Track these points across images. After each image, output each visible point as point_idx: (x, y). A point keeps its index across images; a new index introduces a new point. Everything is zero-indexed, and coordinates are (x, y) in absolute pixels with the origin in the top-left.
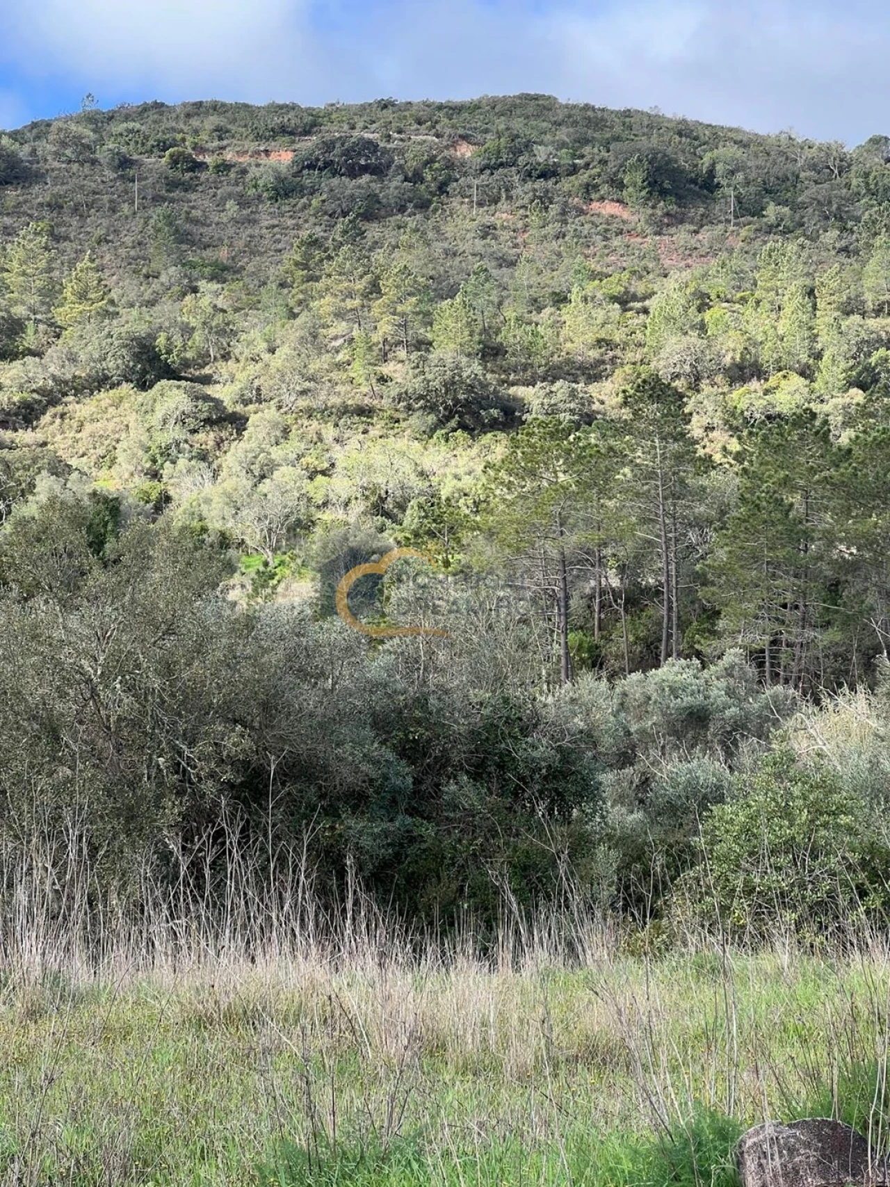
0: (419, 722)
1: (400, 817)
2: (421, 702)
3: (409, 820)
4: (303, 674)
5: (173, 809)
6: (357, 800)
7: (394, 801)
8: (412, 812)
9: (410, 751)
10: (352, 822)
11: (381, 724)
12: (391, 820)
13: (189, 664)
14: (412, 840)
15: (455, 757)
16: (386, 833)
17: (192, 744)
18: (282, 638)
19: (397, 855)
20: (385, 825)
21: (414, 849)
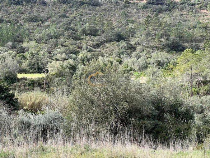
0: (160, 103)
1: (155, 120)
2: (161, 99)
3: (157, 121)
4: (138, 93)
5: (113, 117)
6: (148, 117)
7: (155, 117)
8: (158, 120)
9: (158, 108)
10: (146, 121)
11: (153, 103)
12: (154, 121)
13: (117, 91)
14: (158, 124)
15: (166, 110)
16: (153, 123)
17: (118, 105)
18: (135, 86)
19: (155, 127)
20: (153, 122)
21: (158, 127)
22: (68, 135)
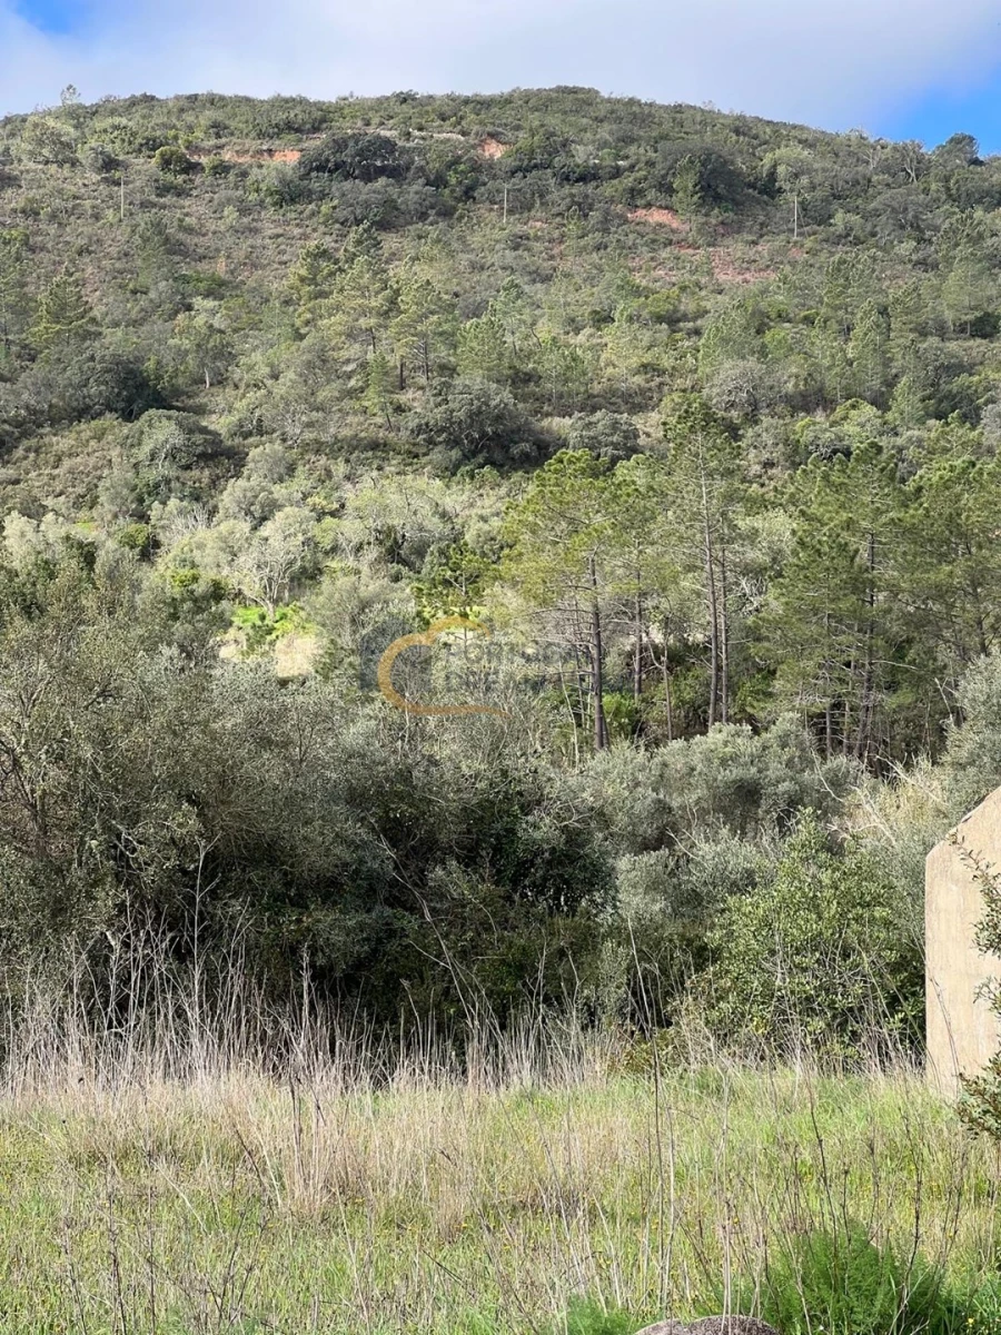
0: (401, 797)
1: (378, 908)
2: (405, 775)
3: (388, 911)
4: (265, 742)
5: (107, 898)
6: (329, 889)
7: (372, 890)
8: (392, 902)
9: (393, 830)
10: (319, 915)
11: (356, 798)
12: (369, 911)
13: (127, 731)
14: (391, 933)
15: (443, 838)
16: (361, 927)
17: (133, 823)
18: (239, 700)
19: (375, 951)
20: (363, 917)
21: (393, 947)
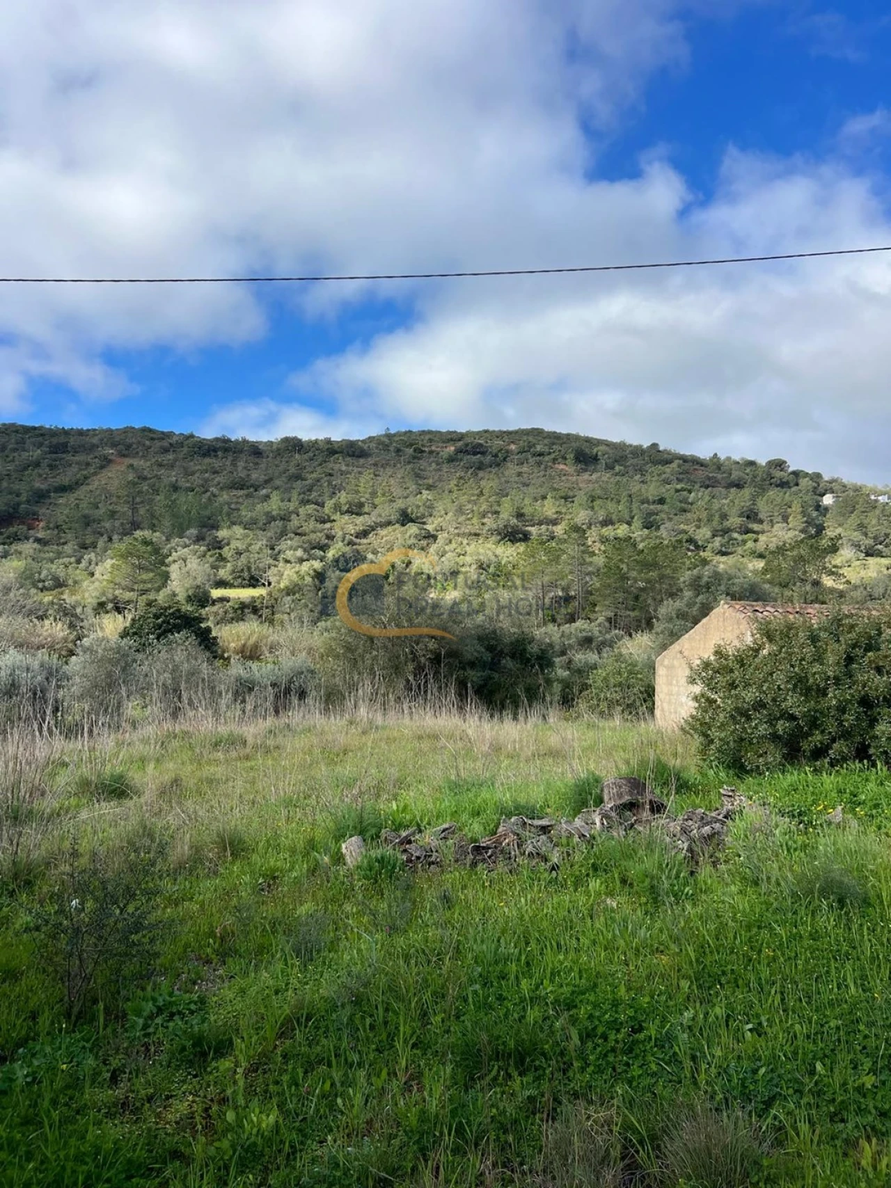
0: (493, 639)
1: (487, 671)
2: (494, 632)
3: (490, 672)
4: (455, 621)
5: (411, 667)
6: (472, 665)
7: (484, 666)
8: (491, 669)
9: (490, 649)
10: (470, 672)
11: (480, 639)
12: (484, 672)
14: (491, 678)
15: (506, 651)
16: (482, 676)
17: (417, 644)
19: (486, 683)
20: (481, 673)
21: (491, 682)
22: (333, 699)
